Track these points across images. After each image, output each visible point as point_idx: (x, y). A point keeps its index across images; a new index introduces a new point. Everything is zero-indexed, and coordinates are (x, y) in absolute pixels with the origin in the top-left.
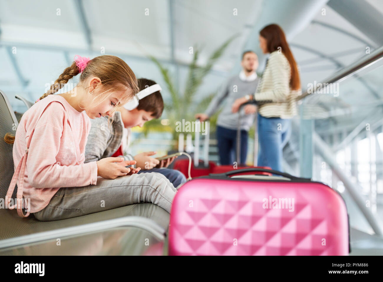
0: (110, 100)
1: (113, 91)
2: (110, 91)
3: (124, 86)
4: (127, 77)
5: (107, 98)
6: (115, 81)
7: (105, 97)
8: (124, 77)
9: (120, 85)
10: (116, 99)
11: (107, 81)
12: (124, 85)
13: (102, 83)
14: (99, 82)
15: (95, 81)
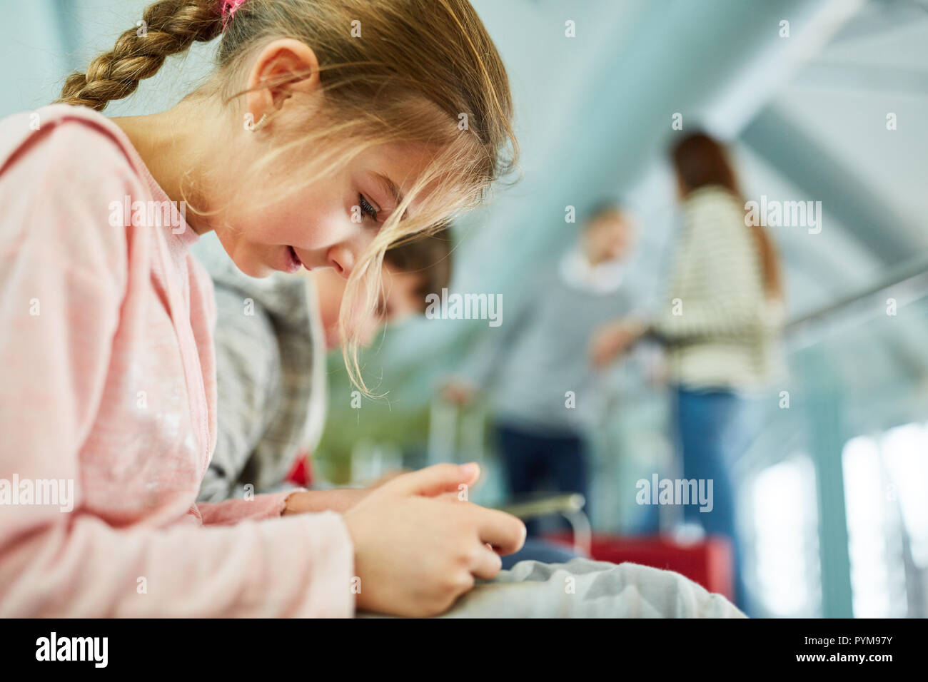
0: (354, 184)
1: (377, 130)
2: (356, 133)
3: (443, 115)
4: (465, 64)
5: (334, 165)
6: (393, 76)
7: (329, 161)
8: (445, 61)
9: (422, 106)
10: (388, 181)
11: (348, 72)
12: (444, 108)
13: (324, 77)
14: (302, 65)
15: (282, 60)
